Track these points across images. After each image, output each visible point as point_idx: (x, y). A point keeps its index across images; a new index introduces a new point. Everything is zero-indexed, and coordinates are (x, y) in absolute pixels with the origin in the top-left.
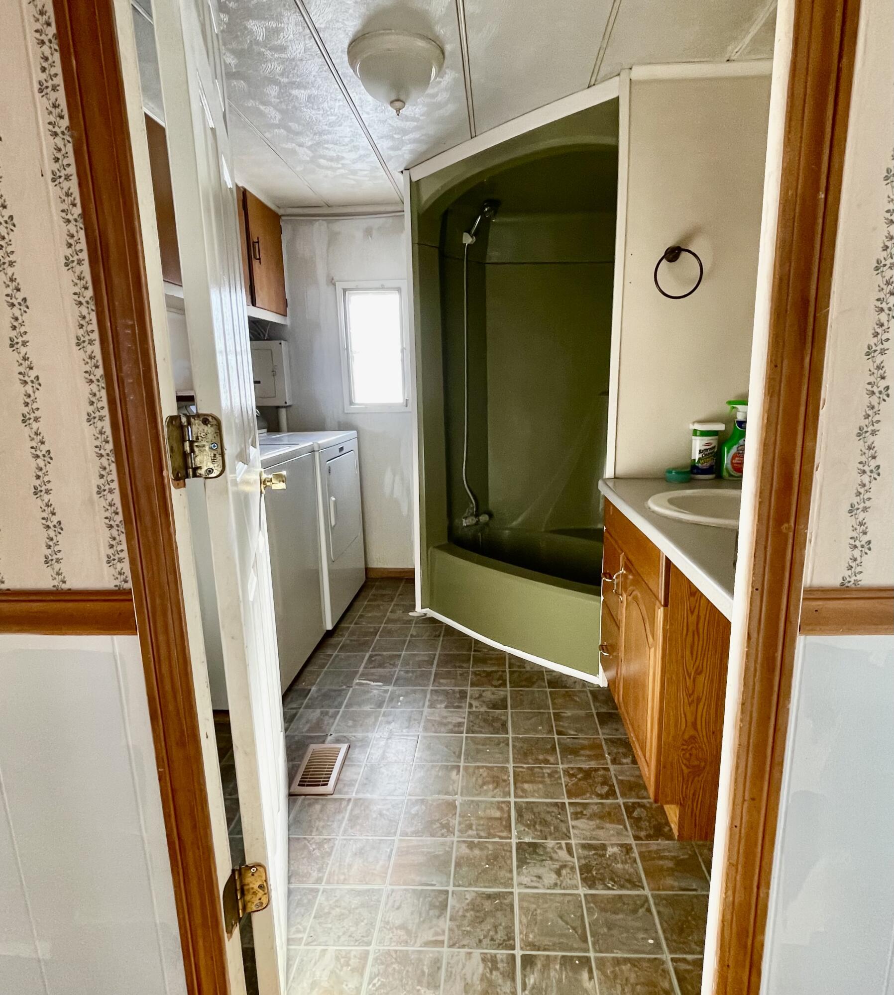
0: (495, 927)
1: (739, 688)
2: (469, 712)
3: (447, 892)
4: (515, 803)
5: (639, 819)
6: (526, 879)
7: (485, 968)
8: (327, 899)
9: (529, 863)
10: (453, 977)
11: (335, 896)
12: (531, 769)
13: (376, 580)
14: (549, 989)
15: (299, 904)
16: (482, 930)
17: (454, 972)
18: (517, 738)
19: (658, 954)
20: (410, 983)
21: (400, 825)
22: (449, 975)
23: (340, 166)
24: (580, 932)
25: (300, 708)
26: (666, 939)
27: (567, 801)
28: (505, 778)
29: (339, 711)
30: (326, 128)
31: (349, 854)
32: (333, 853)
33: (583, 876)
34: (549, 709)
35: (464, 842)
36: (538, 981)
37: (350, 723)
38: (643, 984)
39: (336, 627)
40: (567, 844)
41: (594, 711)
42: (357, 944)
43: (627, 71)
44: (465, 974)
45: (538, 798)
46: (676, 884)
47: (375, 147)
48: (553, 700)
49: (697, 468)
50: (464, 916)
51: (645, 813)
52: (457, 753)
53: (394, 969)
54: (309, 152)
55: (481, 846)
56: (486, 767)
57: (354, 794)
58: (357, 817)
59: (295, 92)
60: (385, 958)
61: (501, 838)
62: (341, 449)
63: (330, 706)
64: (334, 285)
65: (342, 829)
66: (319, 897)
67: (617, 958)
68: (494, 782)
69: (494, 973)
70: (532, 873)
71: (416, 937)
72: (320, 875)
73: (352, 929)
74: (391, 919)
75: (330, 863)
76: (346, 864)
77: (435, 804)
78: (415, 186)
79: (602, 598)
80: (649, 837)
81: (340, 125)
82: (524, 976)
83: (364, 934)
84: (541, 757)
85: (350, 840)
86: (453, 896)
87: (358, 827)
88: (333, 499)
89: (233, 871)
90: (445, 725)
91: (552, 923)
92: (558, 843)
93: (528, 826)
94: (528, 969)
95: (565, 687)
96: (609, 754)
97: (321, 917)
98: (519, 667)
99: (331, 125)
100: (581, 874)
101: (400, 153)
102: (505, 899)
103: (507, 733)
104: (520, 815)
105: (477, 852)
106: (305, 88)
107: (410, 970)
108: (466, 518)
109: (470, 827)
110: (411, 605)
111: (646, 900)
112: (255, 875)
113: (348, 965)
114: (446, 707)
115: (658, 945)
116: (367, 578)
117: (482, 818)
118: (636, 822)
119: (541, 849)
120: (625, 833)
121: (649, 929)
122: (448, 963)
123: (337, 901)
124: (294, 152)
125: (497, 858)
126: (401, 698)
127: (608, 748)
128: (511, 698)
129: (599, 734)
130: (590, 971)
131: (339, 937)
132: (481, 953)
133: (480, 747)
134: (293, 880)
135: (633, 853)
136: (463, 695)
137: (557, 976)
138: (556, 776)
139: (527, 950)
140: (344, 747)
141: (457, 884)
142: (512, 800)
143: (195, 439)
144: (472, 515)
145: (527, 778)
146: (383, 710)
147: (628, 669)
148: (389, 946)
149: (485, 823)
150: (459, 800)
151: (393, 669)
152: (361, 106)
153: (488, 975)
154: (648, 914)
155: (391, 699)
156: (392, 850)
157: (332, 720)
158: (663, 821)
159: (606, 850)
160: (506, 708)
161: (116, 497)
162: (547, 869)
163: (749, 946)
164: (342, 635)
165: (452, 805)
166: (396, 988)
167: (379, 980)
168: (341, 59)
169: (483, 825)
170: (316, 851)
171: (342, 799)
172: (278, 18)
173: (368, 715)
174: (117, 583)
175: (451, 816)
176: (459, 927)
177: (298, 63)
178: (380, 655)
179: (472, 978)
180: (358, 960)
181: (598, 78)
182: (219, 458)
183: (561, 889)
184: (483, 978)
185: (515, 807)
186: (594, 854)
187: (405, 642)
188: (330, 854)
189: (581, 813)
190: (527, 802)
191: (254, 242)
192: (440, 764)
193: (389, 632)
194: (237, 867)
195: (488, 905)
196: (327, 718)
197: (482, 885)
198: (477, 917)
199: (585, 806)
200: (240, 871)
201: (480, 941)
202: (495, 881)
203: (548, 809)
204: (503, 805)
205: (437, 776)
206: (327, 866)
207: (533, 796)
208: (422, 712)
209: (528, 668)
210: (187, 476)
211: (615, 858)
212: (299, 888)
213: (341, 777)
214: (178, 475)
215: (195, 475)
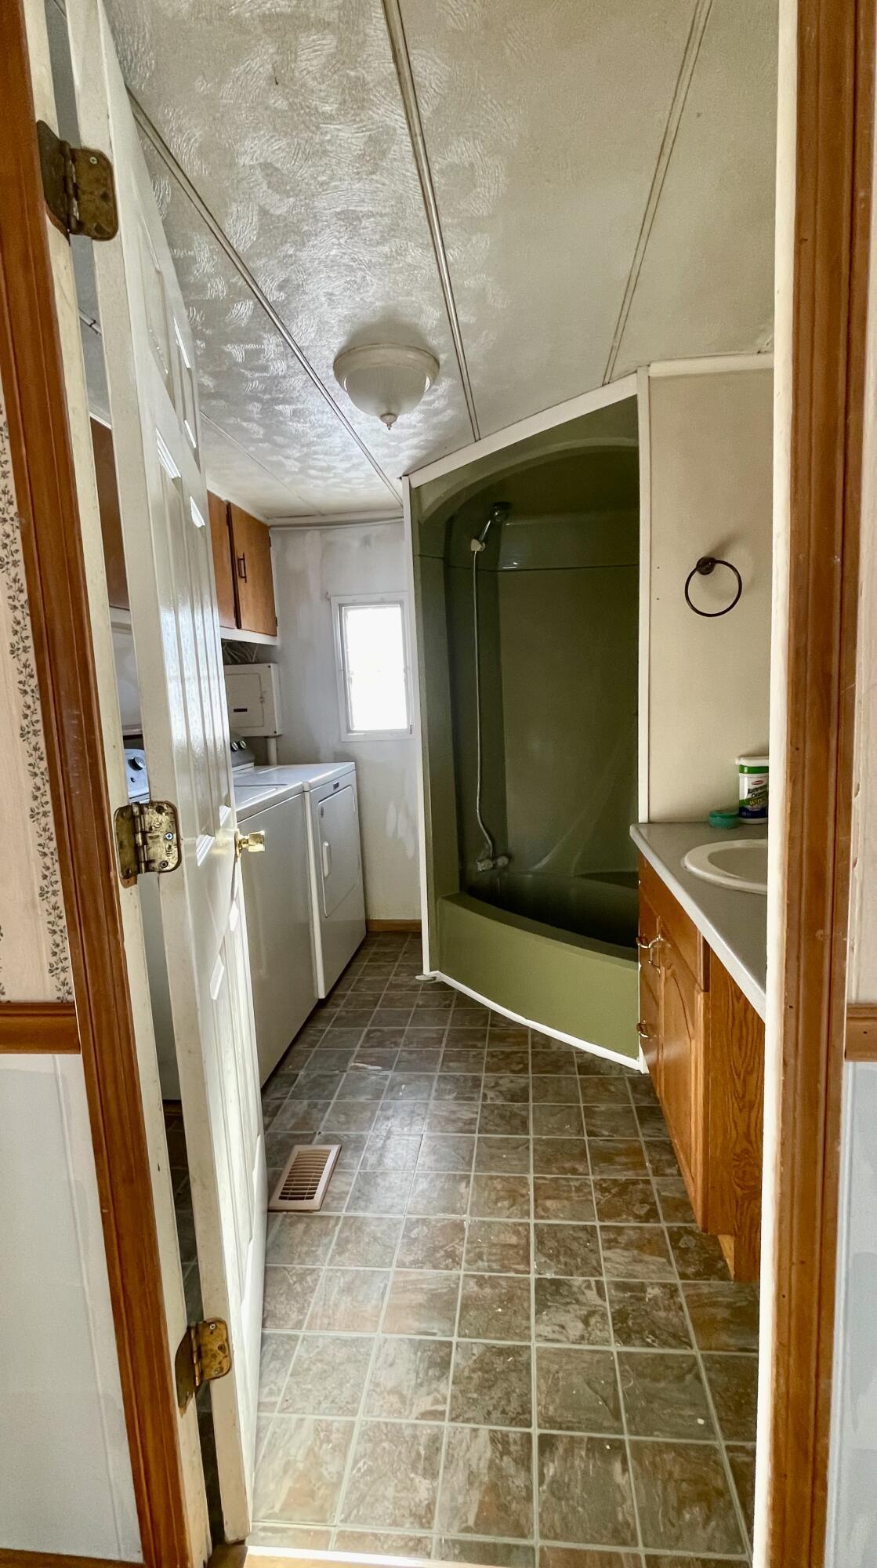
0: (508, 1394)
1: (778, 1126)
2: (483, 1106)
3: (450, 1343)
4: (536, 1225)
5: (686, 1250)
6: (549, 1329)
7: (494, 1452)
8: (307, 1351)
9: (549, 1307)
10: (455, 1463)
11: (318, 1347)
12: (556, 1180)
13: (378, 934)
14: (573, 1483)
15: (275, 1356)
16: (492, 1398)
17: (456, 1456)
18: (540, 1140)
19: (709, 1439)
20: (402, 1468)
21: (397, 1252)
22: (450, 1459)
23: (331, 475)
24: (611, 1406)
25: (285, 1098)
26: (720, 1419)
27: (598, 1224)
28: (524, 1191)
29: (329, 1103)
30: (315, 439)
31: (336, 1289)
32: (317, 1288)
33: (617, 1327)
34: (578, 1102)
35: (474, 1276)
36: (558, 1470)
37: (342, 1118)
38: (689, 1481)
39: (329, 996)
40: (597, 1282)
41: (633, 1106)
42: (340, 1412)
43: (645, 368)
44: (469, 1460)
45: (564, 1219)
46: (732, 1341)
47: (368, 454)
48: (583, 1088)
49: (746, 810)
50: (470, 1378)
51: (694, 1242)
52: (467, 1159)
53: (384, 1448)
54: (297, 464)
55: (493, 1283)
56: (501, 1177)
57: (344, 1210)
58: (347, 1241)
59: (280, 407)
60: (374, 1433)
61: (517, 1272)
62: (337, 786)
63: (320, 1097)
64: (329, 600)
65: (329, 1256)
66: (297, 1348)
67: (658, 1443)
68: (509, 1197)
69: (505, 1458)
70: (553, 1320)
71: (412, 1405)
72: (301, 1317)
73: (336, 1392)
74: (381, 1379)
75: (313, 1301)
76: (331, 1303)
77: (439, 1225)
78: (415, 493)
79: (640, 966)
80: (698, 1275)
81: (330, 436)
82: (542, 1466)
83: (350, 1400)
84: (567, 1165)
85: (337, 1271)
86: (457, 1349)
87: (347, 1254)
88: (327, 844)
89: (189, 1329)
90: (454, 1121)
91: (578, 1391)
92: (585, 1281)
93: (550, 1256)
94: (547, 1454)
95: (598, 1073)
96: (650, 1162)
97: (299, 1374)
98: (544, 1046)
99: (319, 436)
100: (614, 1324)
101: (398, 459)
102: (520, 1355)
103: (528, 1134)
104: (540, 1242)
105: (488, 1290)
106: (290, 403)
107: (403, 1450)
108: (481, 861)
109: (480, 1256)
110: (417, 966)
111: (695, 1364)
112: (215, 1333)
113: (329, 1441)
114: (456, 1099)
115: (709, 1426)
116: (367, 931)
117: (494, 1245)
118: (683, 1254)
119: (566, 1287)
120: (669, 1269)
121: (698, 1404)
122: (450, 1443)
123: (319, 1353)
124: (281, 465)
125: (511, 1299)
126: (403, 1086)
127: (650, 1155)
128: (533, 1087)
129: (638, 1136)
130: (624, 1462)
131: (320, 1403)
132: (490, 1430)
133: (493, 1151)
134: (268, 1323)
135: (678, 1296)
136: (476, 1082)
137: (583, 1466)
138: (586, 1191)
139: (546, 1428)
140: (334, 1150)
141: (463, 1333)
142: (532, 1221)
143: (147, 830)
144: (488, 858)
145: (551, 1193)
146: (381, 1102)
147: (670, 1052)
148: (378, 1416)
149: (499, 1251)
150: (467, 1219)
151: (395, 1049)
152: (351, 417)
153: (497, 1461)
154: (696, 1382)
155: (392, 1088)
156: (386, 1286)
157: (320, 1115)
158: (716, 1253)
159: (645, 1292)
160: (527, 1100)
161: (60, 900)
162: (572, 1315)
163: (811, 1450)
164: (337, 1006)
165: (459, 1227)
166: (385, 1475)
167: (364, 1463)
168: (327, 373)
169: (495, 1254)
170: (297, 1285)
171: (329, 1217)
172: (258, 340)
173: (363, 1107)
174: (60, 994)
175: (457, 1241)
176: (463, 1392)
177: (281, 380)
178: (378, 1030)
179: (478, 1465)
180: (340, 1436)
181: (614, 375)
182: (175, 849)
183: (589, 1343)
184: (491, 1465)
185: (535, 1230)
186: (631, 1297)
187: (408, 1014)
188: (313, 1291)
189: (615, 1241)
190: (549, 1225)
191: (239, 560)
192: (446, 1173)
193: (390, 1002)
194: (193, 1324)
195: (499, 1365)
196: (315, 1111)
197: (493, 1335)
198: (487, 1380)
199: (619, 1230)
200: (197, 1328)
201: (489, 1413)
202: (507, 1331)
203: (575, 1235)
204: (520, 1228)
205: (442, 1189)
206: (309, 1306)
207: (556, 1217)
208: (427, 1104)
209: (554, 1049)
210: (139, 871)
211: (657, 1304)
212: (274, 1334)
213: (330, 1188)
214: (128, 871)
215: (148, 870)
